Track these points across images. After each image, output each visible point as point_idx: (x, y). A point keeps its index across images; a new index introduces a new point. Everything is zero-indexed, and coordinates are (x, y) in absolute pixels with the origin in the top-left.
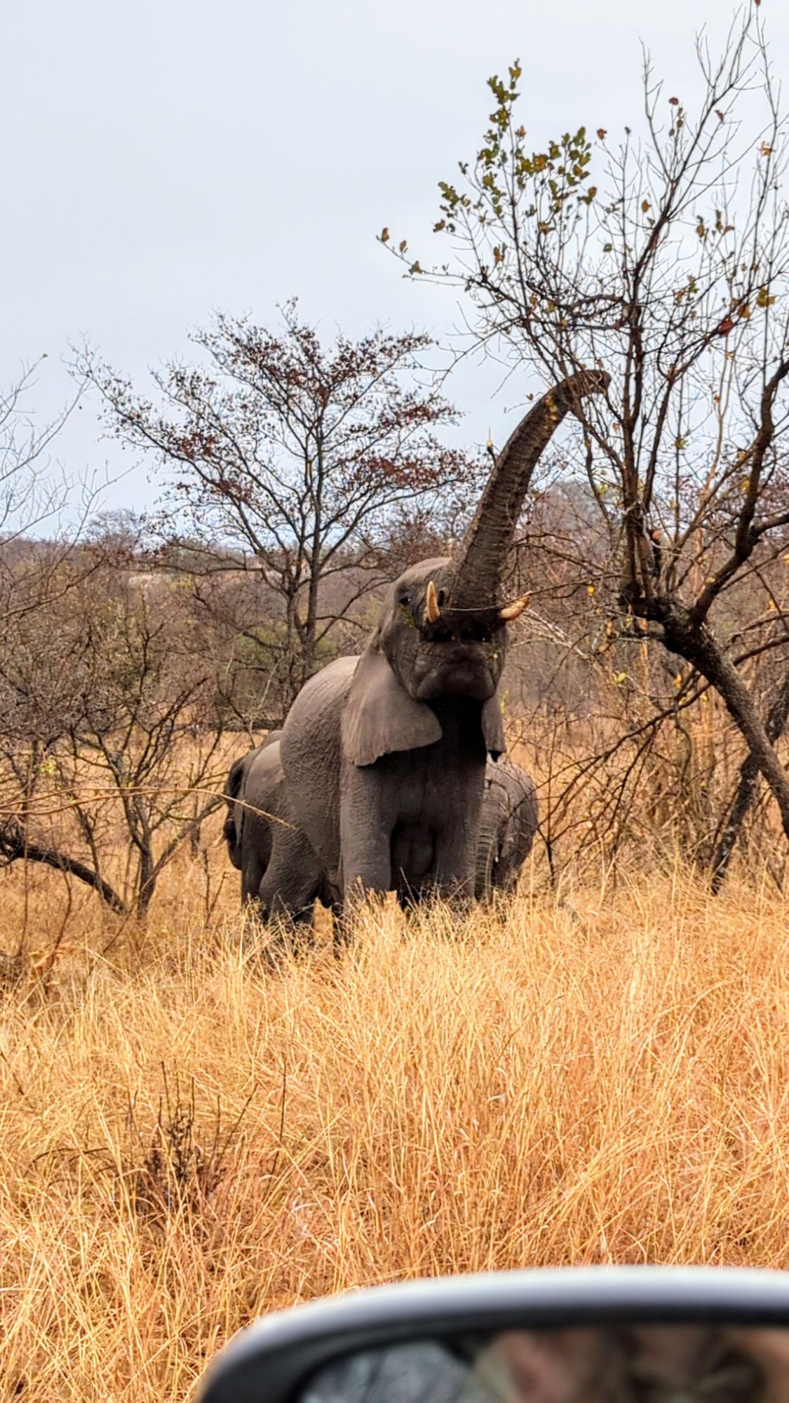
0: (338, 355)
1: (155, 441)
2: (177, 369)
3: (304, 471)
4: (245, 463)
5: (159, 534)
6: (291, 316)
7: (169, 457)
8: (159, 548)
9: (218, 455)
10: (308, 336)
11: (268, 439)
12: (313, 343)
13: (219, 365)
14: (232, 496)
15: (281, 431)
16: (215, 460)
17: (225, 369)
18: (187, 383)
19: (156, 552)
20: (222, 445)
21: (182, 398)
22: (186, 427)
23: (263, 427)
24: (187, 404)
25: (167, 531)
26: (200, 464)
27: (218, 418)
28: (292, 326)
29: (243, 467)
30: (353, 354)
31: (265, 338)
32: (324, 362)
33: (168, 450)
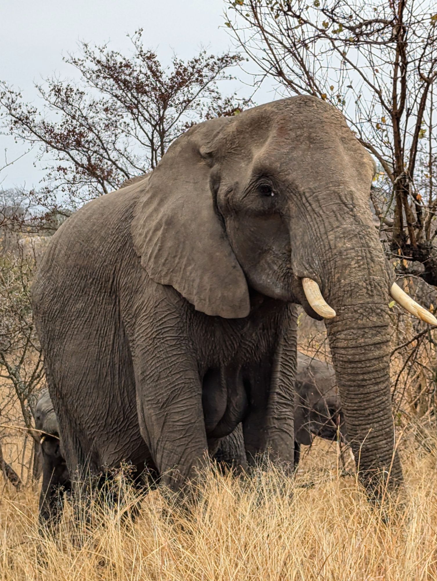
0: (174, 71)
1: (40, 137)
2: (56, 83)
3: (151, 158)
4: (106, 152)
5: (43, 205)
6: (138, 43)
7: (50, 148)
8: (44, 215)
9: (86, 146)
10: (151, 57)
11: (124, 134)
12: (155, 62)
13: (86, 80)
14: (97, 177)
15: (134, 127)
16: (85, 150)
17: (90, 82)
18: (63, 93)
19: (42, 218)
20: (89, 139)
21: (59, 104)
22: (61, 126)
23: (121, 124)
24: (63, 109)
25: (50, 202)
26: (73, 153)
27: (86, 119)
28: (139, 49)
29: (105, 154)
30: (185, 70)
31: (119, 59)
32: (164, 76)
33: (49, 143)
